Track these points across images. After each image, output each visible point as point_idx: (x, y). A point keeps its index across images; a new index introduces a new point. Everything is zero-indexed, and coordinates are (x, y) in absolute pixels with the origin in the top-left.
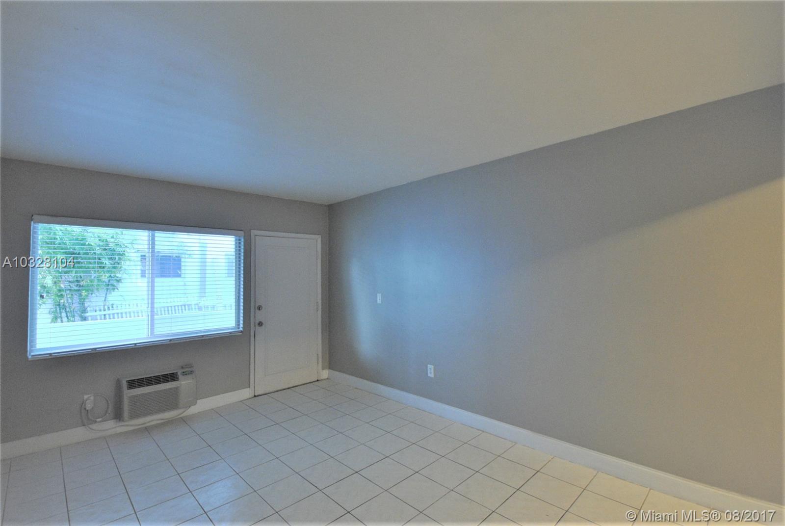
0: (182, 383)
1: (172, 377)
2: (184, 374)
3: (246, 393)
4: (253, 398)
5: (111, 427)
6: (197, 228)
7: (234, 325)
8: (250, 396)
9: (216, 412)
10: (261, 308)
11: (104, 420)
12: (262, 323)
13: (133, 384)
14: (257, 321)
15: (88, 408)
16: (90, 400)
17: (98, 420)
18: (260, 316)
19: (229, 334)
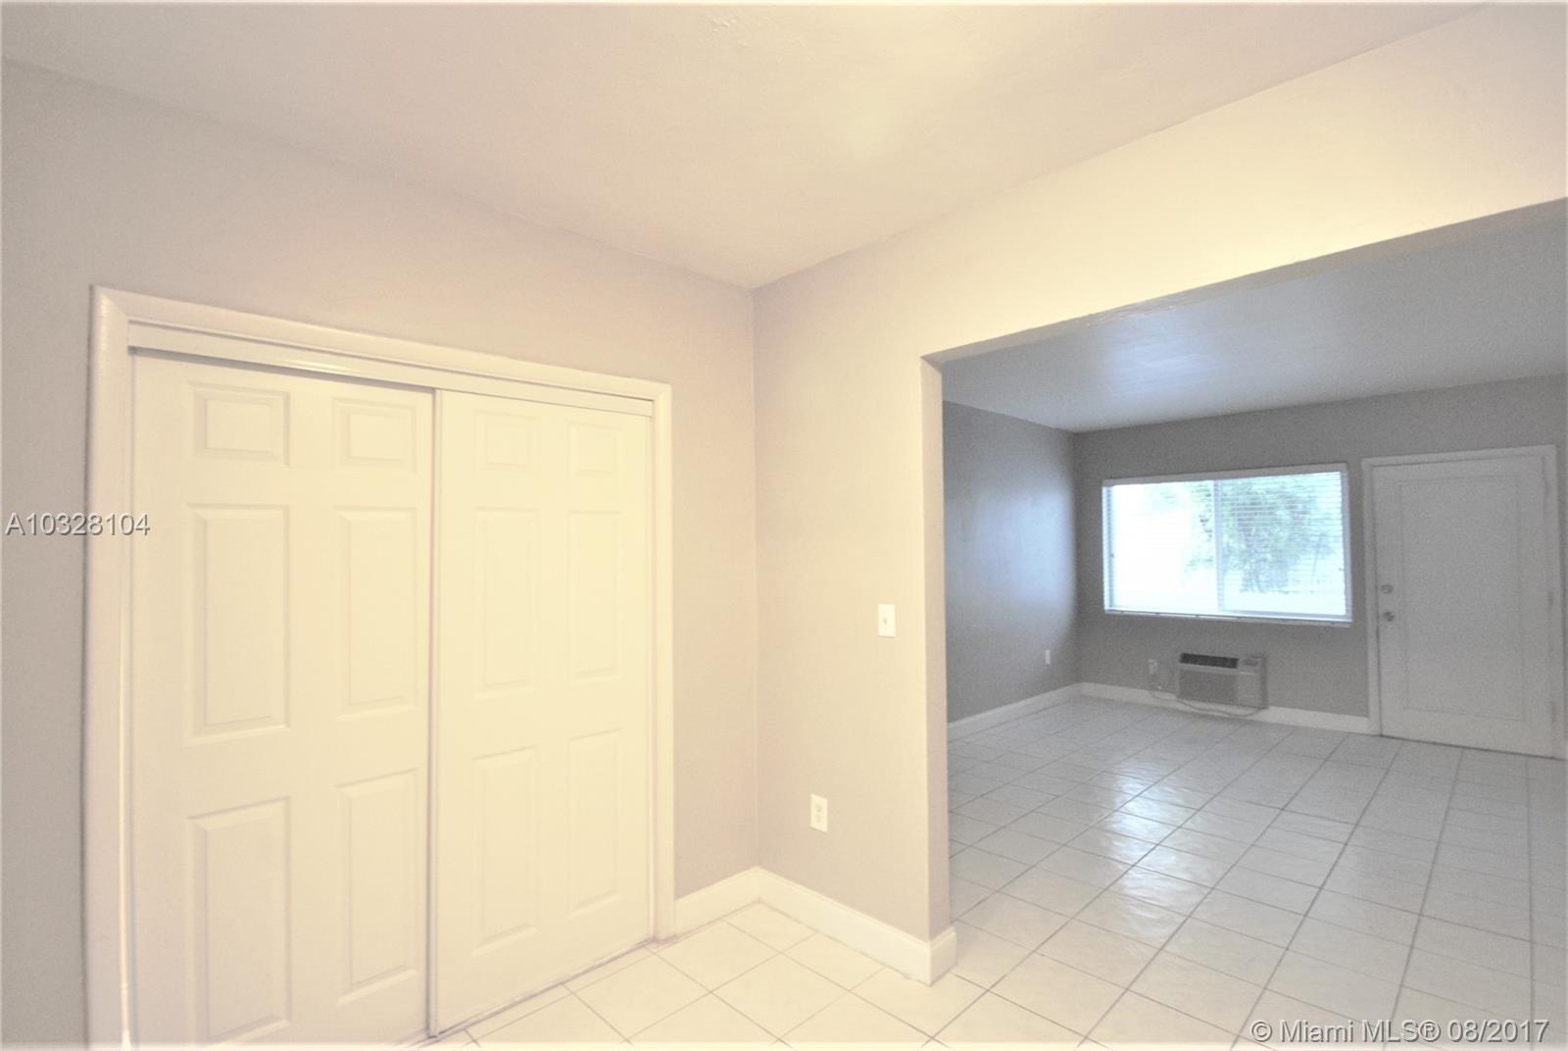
0: (1242, 673)
1: (1232, 663)
2: (1247, 663)
3: (1359, 725)
4: (1377, 736)
5: (1170, 700)
7: (1343, 613)
8: (1371, 732)
9: (1294, 730)
10: (1389, 589)
11: (1165, 690)
12: (1393, 617)
13: (1186, 658)
14: (1382, 611)
15: (1151, 672)
16: (1153, 666)
17: (1160, 687)
18: (1387, 603)
19: (1329, 624)
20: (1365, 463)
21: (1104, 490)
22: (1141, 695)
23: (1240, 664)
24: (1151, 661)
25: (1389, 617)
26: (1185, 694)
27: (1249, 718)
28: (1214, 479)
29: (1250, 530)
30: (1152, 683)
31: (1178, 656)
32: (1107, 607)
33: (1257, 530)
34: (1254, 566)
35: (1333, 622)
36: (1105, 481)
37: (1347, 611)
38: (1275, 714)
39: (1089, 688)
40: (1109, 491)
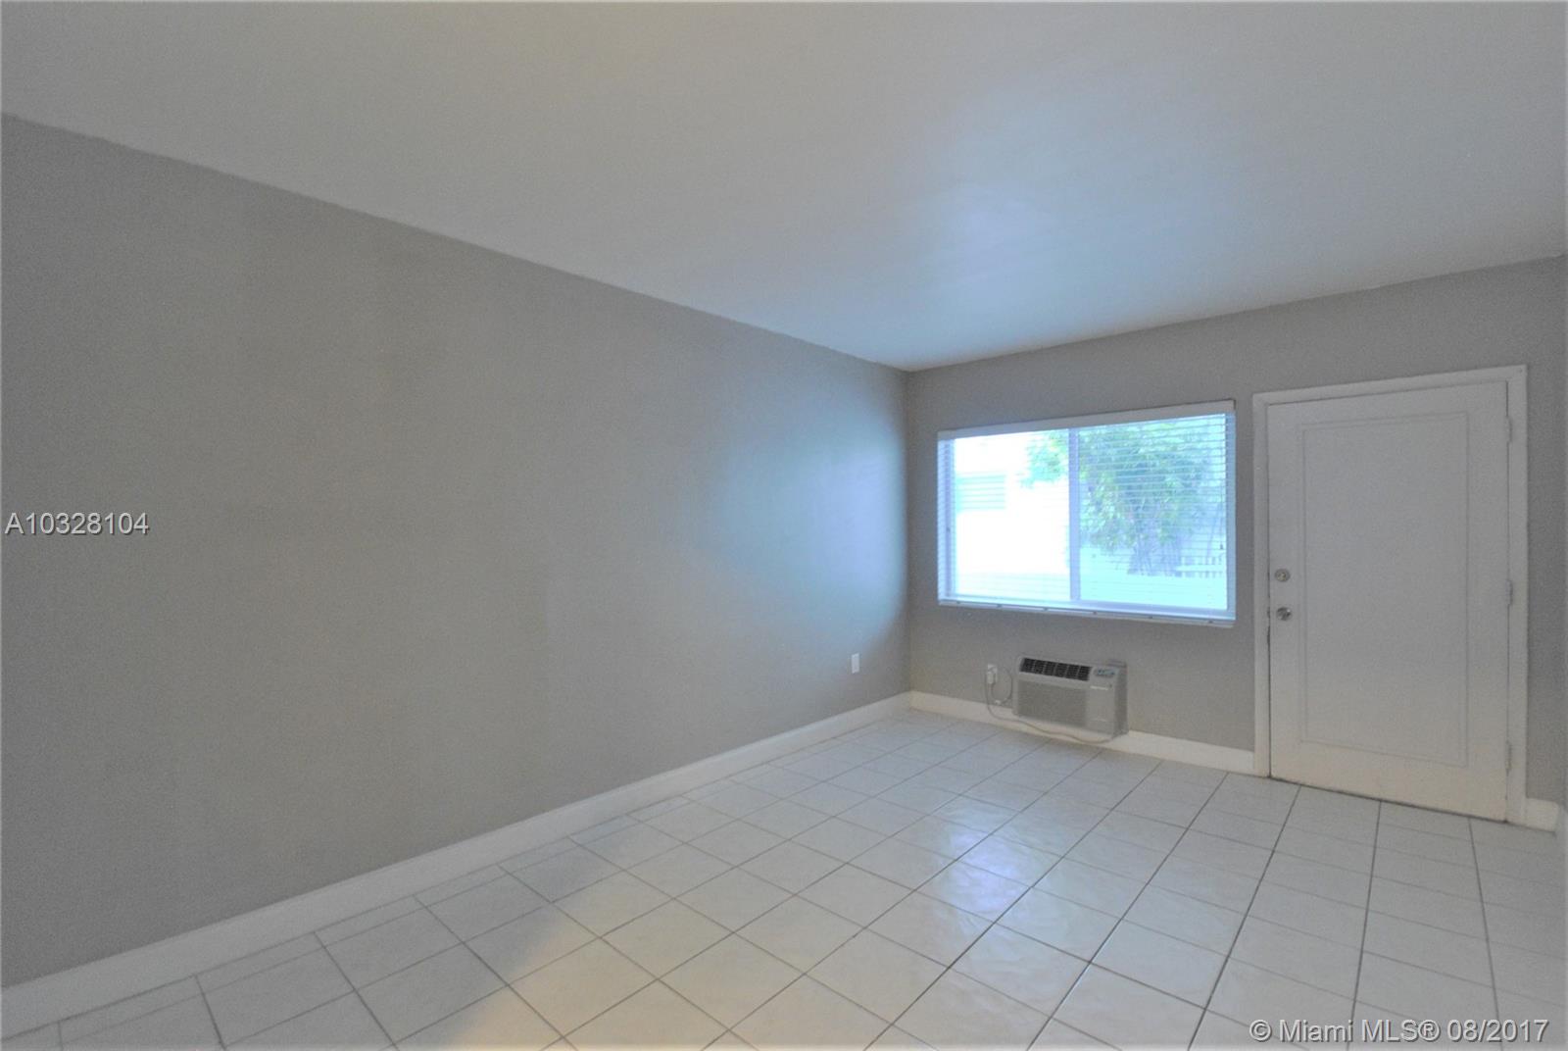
0: (1093, 687)
1: (1082, 673)
2: (1100, 673)
3: (1242, 761)
4: (1264, 778)
5: (1007, 716)
6: (1131, 412)
7: (1225, 607)
8: (1256, 772)
9: (1158, 765)
10: (1284, 576)
11: (1004, 704)
12: (1289, 614)
13: (1029, 665)
14: (1275, 607)
15: (990, 680)
16: (992, 671)
17: (998, 702)
18: (1285, 595)
19: (1206, 623)
20: (1259, 399)
21: (941, 445)
22: (977, 711)
23: (1092, 675)
24: (990, 666)
25: (1284, 614)
26: (1026, 710)
27: (1106, 745)
28: (1070, 427)
29: (1139, 501)
30: (990, 695)
31: (1019, 662)
32: (942, 595)
33: (1147, 501)
34: (1143, 543)
35: (1211, 621)
36: (940, 434)
37: (1229, 606)
38: (1134, 742)
39: (918, 699)
40: (947, 446)
